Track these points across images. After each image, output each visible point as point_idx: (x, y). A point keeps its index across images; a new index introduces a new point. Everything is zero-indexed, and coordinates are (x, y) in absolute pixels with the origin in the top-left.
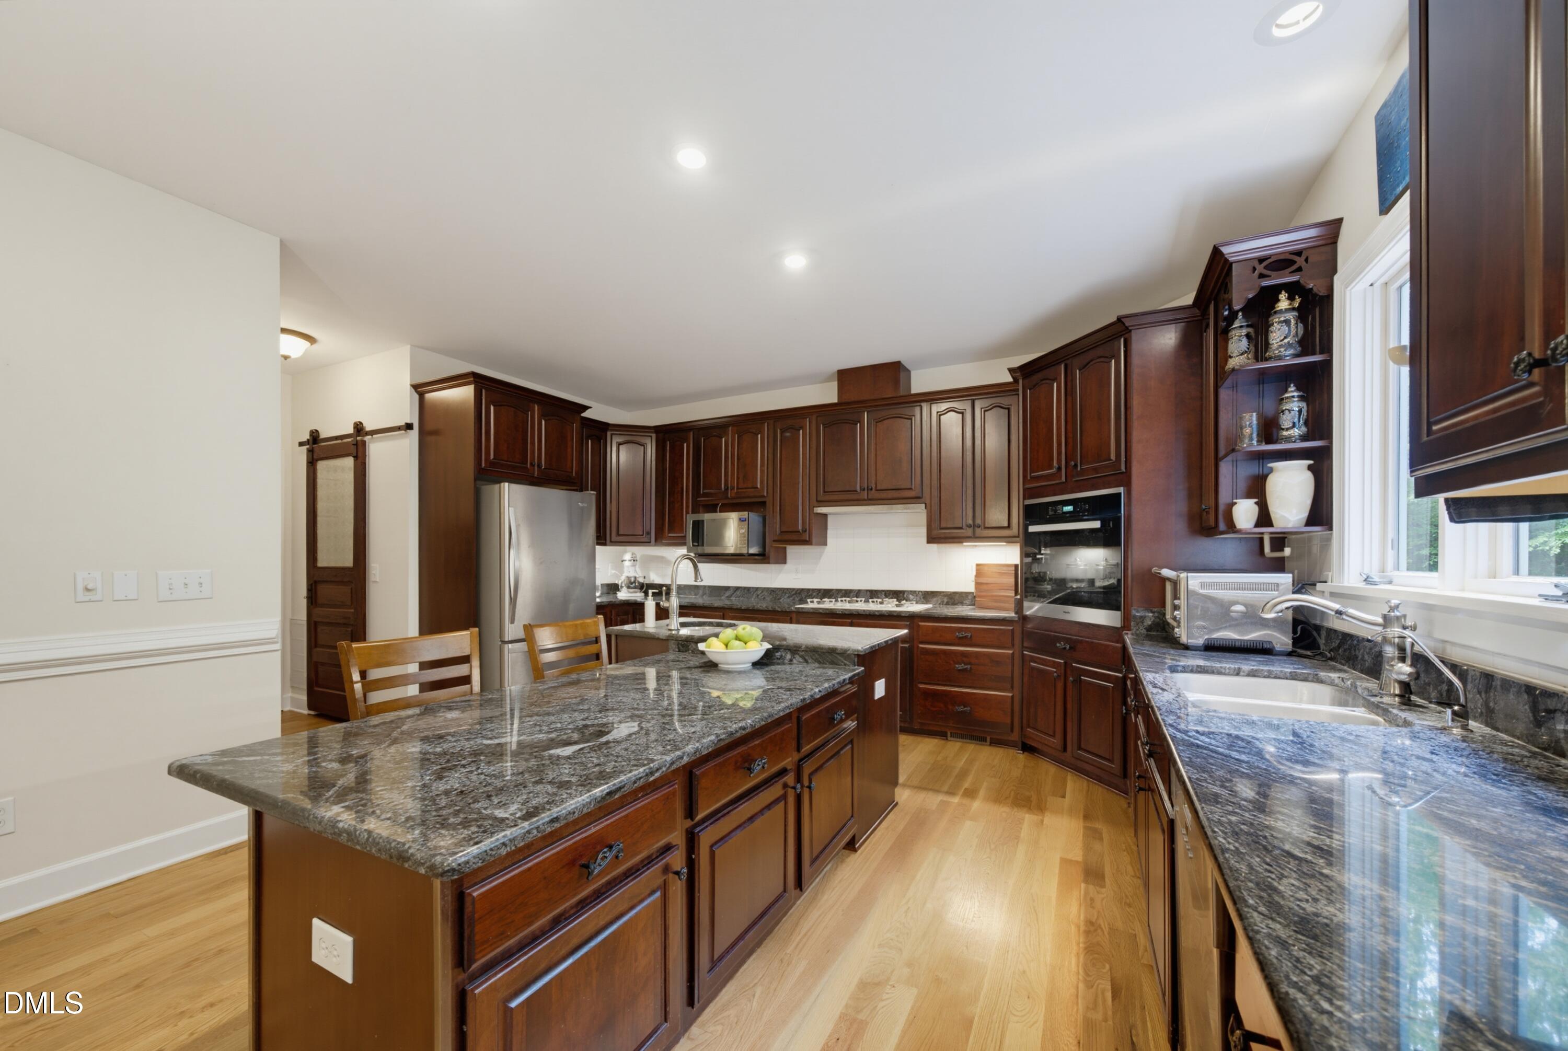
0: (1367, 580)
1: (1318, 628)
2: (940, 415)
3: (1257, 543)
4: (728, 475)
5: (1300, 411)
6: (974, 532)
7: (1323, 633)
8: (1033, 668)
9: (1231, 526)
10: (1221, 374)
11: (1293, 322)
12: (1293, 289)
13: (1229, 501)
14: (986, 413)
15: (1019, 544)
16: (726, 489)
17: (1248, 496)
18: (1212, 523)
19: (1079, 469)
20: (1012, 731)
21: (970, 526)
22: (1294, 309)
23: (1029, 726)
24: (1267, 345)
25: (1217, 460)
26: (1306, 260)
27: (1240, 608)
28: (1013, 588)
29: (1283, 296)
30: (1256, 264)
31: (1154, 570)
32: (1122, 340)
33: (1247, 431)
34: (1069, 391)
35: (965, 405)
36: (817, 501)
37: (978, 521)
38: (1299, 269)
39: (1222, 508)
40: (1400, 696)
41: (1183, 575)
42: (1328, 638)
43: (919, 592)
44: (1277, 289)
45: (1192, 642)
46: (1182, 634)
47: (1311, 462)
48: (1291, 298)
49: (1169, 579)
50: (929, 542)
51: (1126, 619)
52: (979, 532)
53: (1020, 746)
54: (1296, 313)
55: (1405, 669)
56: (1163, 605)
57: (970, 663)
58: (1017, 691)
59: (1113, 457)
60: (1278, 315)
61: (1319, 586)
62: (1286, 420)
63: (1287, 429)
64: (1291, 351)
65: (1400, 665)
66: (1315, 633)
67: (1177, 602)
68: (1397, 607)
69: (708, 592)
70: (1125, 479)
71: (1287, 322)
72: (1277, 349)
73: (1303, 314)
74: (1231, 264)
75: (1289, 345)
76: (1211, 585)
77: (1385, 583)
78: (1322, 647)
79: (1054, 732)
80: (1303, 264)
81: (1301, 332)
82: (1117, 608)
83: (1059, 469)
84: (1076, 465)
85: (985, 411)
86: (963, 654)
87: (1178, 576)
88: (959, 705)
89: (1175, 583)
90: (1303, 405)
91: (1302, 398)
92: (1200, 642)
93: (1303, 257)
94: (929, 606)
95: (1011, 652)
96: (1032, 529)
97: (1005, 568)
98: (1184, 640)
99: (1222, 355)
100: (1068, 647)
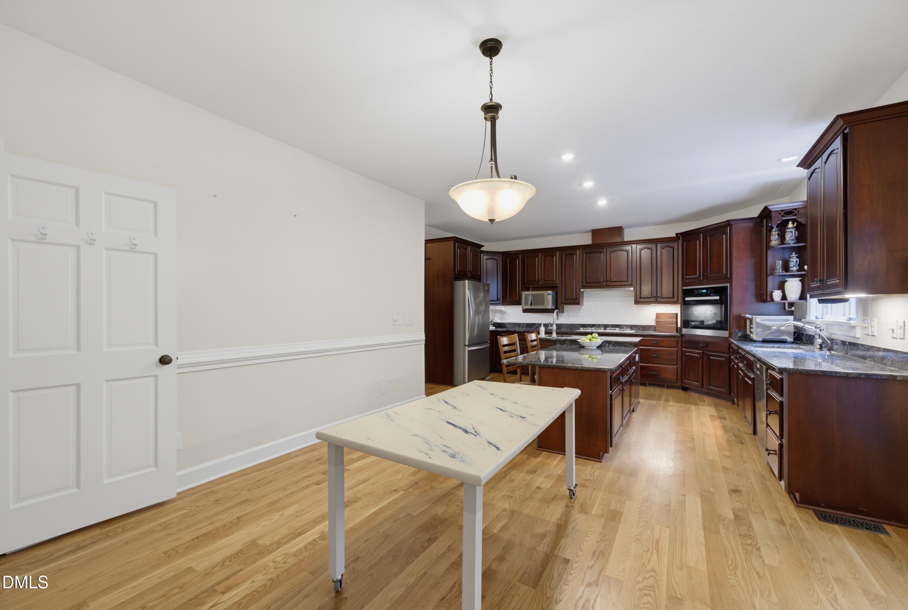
0: (816, 318)
1: (803, 334)
2: (641, 250)
3: (783, 305)
4: (539, 274)
5: (796, 262)
6: (657, 300)
7: (804, 336)
8: (687, 355)
9: (772, 300)
10: (768, 247)
11: (794, 231)
12: (793, 221)
13: (771, 290)
14: (663, 249)
15: (680, 305)
16: (539, 280)
17: (779, 289)
18: (765, 298)
19: (709, 275)
20: (677, 381)
21: (654, 297)
22: (794, 228)
23: (685, 379)
24: (785, 239)
25: (767, 276)
26: (798, 212)
27: (775, 328)
28: (676, 323)
29: (790, 223)
30: (781, 212)
31: (742, 315)
32: (728, 228)
33: (778, 267)
34: (705, 245)
35: (653, 246)
36: (583, 286)
37: (659, 295)
38: (796, 215)
39: (769, 292)
40: (819, 348)
41: (754, 317)
42: (806, 337)
43: (628, 325)
44: (789, 220)
45: (758, 339)
46: (754, 337)
47: (801, 278)
48: (793, 223)
49: (748, 318)
50: (635, 304)
51: (730, 334)
52: (659, 300)
53: (681, 388)
54: (794, 229)
55: (820, 341)
56: (746, 328)
57: (658, 354)
58: (679, 366)
59: (724, 272)
60: (789, 229)
61: (803, 320)
62: (791, 264)
63: (792, 267)
64: (793, 242)
65: (819, 340)
66: (802, 336)
67: (752, 326)
68: (819, 324)
69: (525, 326)
70: (730, 280)
71: (792, 232)
72: (788, 241)
73: (797, 228)
74: (771, 211)
75: (793, 240)
76: (764, 320)
77: (821, 318)
78: (804, 340)
79: (698, 380)
80: (797, 213)
81: (797, 234)
82: (727, 330)
83: (700, 275)
84: (708, 274)
85: (662, 249)
86: (655, 350)
87: (752, 317)
88: (653, 372)
89: (751, 320)
90: (798, 260)
91: (797, 257)
92: (761, 339)
93: (797, 210)
94: (634, 331)
95: (676, 349)
96: (687, 299)
97: (671, 315)
98: (755, 338)
99: (768, 241)
100: (704, 346)
